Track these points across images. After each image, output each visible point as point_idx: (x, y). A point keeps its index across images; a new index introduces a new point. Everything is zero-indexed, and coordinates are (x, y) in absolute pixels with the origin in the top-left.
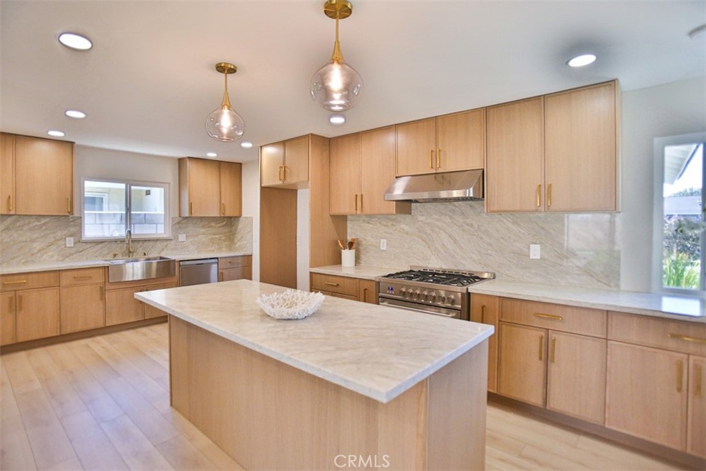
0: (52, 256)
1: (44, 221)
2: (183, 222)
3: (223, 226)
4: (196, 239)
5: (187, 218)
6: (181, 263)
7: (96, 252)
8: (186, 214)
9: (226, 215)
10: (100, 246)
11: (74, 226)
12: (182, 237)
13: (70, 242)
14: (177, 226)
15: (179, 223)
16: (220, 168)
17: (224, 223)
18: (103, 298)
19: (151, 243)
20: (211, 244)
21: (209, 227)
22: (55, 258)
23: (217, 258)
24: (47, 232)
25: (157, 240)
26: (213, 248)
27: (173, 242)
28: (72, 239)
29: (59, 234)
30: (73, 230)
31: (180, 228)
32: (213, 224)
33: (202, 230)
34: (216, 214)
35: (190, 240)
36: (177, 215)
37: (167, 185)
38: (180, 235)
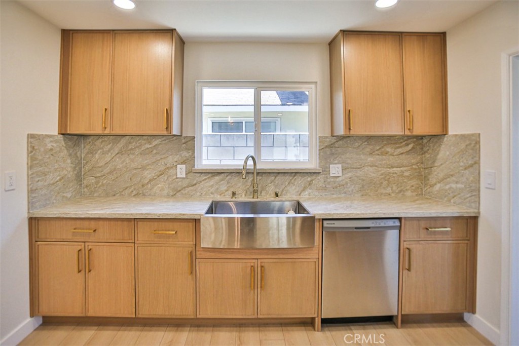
0: (162, 189)
1: (155, 142)
2: (336, 145)
3: (408, 152)
4: (360, 173)
5: (342, 138)
6: (326, 223)
7: (212, 186)
8: (341, 130)
9: (415, 133)
10: (217, 178)
11: (187, 149)
12: (335, 170)
13: (181, 171)
14: (328, 151)
15: (331, 146)
16: (401, 44)
17: (411, 146)
18: (192, 270)
19: (287, 178)
20: (385, 183)
21: (382, 154)
22: (165, 192)
23: (400, 219)
24: (158, 157)
25: (295, 173)
26: (389, 190)
27: (320, 177)
28: (184, 166)
29: (171, 160)
30: (185, 154)
31: (332, 154)
32: (389, 149)
33: (370, 159)
34: (396, 130)
35: (349, 175)
36: (328, 133)
37: (313, 86)
38: (331, 166)
